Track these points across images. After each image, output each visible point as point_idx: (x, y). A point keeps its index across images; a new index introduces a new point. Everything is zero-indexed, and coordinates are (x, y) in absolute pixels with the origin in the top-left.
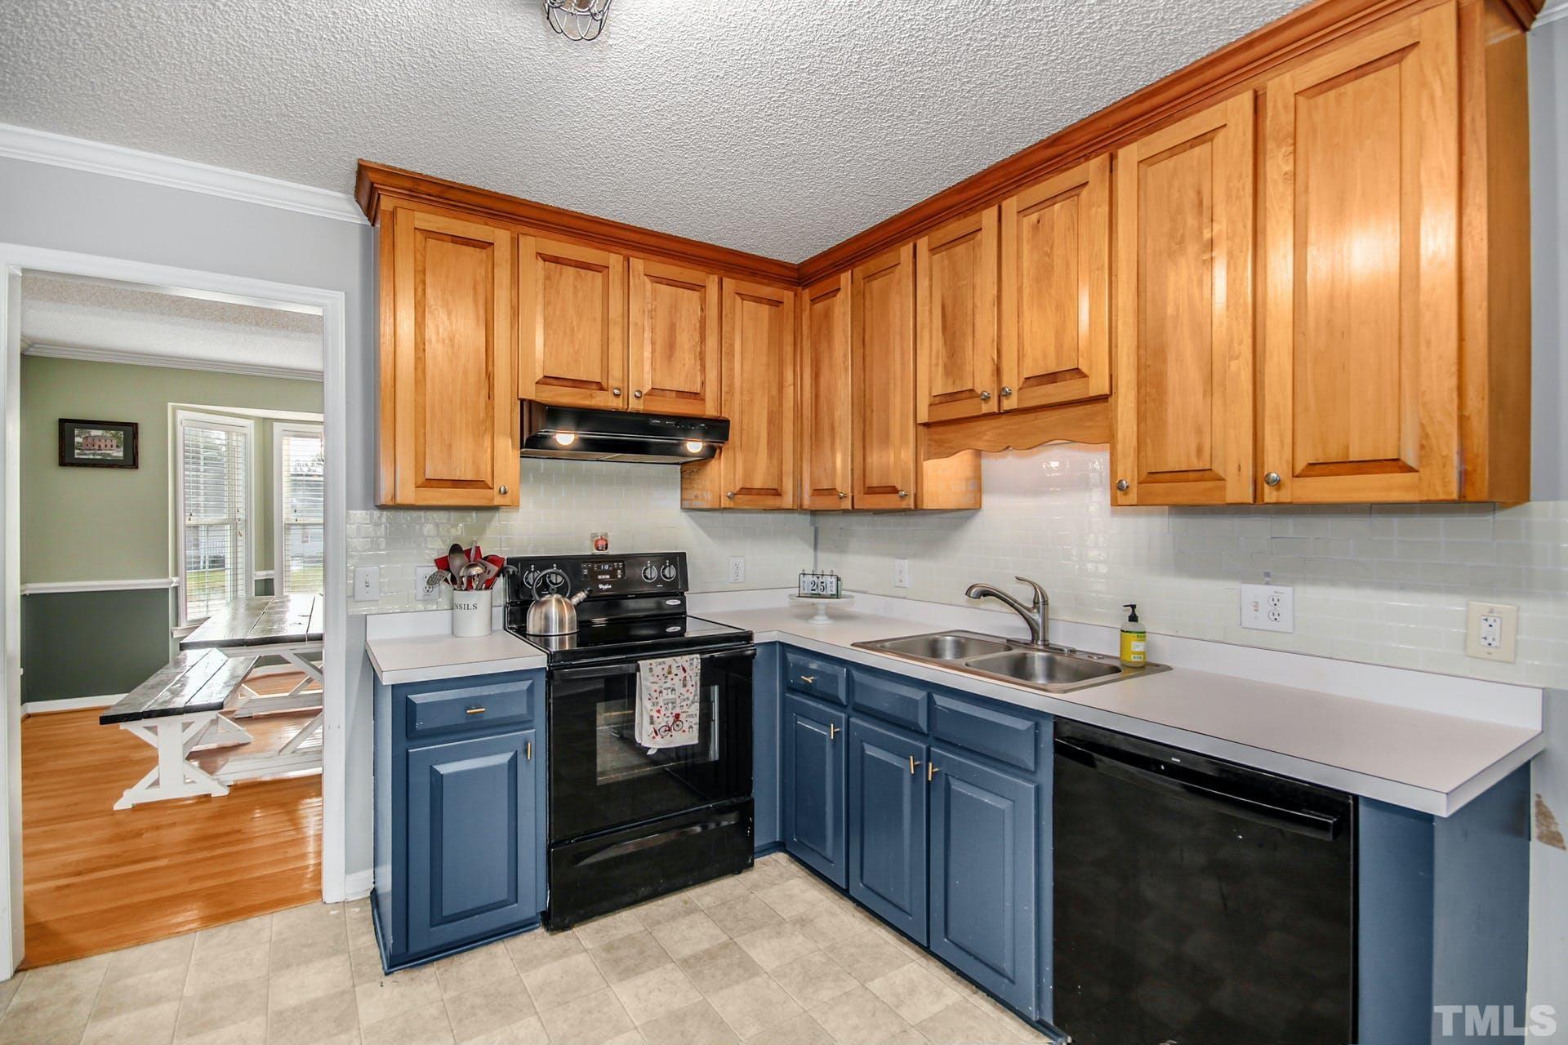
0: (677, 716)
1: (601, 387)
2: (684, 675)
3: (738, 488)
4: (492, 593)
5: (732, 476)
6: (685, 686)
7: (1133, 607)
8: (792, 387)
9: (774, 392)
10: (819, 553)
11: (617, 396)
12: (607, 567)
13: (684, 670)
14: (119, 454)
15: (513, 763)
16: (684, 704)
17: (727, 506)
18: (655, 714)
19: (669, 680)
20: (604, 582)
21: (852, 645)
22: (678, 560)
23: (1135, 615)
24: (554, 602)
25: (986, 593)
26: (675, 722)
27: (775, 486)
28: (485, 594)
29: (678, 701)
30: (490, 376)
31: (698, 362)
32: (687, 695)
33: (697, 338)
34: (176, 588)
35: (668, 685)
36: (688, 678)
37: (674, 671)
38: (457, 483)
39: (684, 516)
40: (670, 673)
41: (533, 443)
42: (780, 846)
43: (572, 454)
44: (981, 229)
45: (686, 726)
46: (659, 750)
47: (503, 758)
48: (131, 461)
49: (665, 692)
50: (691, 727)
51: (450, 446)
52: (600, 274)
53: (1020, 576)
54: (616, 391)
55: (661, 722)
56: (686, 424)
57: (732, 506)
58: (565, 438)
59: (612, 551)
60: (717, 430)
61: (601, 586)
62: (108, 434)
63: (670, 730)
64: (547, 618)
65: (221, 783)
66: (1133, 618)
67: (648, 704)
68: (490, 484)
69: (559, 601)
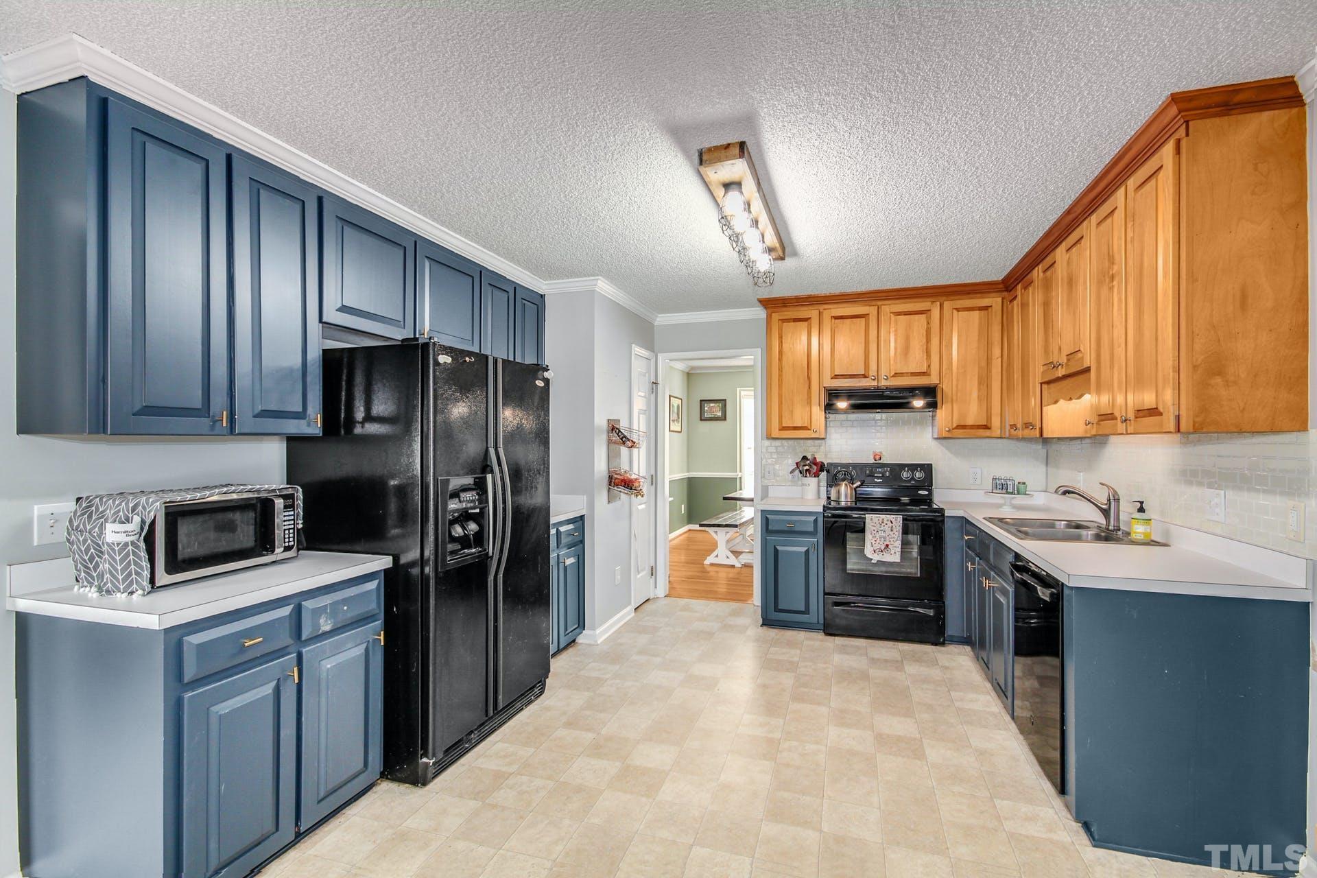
0: (887, 546)
1: (865, 376)
2: (891, 525)
3: (955, 425)
4: (818, 480)
5: (950, 418)
6: (892, 531)
7: (1142, 503)
8: (1000, 359)
9: (984, 364)
10: (1049, 469)
11: (874, 380)
12: (880, 470)
13: (891, 522)
14: (719, 414)
15: (807, 552)
16: (892, 540)
17: (947, 436)
18: (874, 542)
19: (882, 526)
20: (878, 478)
21: (984, 518)
22: (927, 469)
23: (1142, 508)
24: (844, 485)
25: (1069, 492)
26: (885, 548)
27: (984, 423)
28: (815, 480)
29: (888, 538)
30: (809, 378)
31: (925, 354)
32: (893, 536)
33: (925, 340)
34: (740, 478)
35: (882, 529)
36: (894, 527)
37: (885, 522)
38: (796, 428)
39: (935, 443)
40: (883, 522)
41: (829, 407)
42: (966, 641)
43: (845, 411)
44: (1055, 262)
45: (892, 552)
46: (878, 561)
47: (804, 549)
48: (724, 418)
49: (880, 532)
50: (895, 553)
51: (792, 411)
52: (864, 319)
53: (1102, 482)
54: (873, 378)
55: (877, 546)
56: (912, 391)
57: (950, 436)
58: (842, 404)
59: (884, 461)
60: (930, 393)
61: (876, 480)
62: (716, 405)
63: (882, 551)
64: (839, 492)
65: (740, 562)
66: (1141, 510)
67: (871, 537)
68: (809, 428)
69: (846, 485)
